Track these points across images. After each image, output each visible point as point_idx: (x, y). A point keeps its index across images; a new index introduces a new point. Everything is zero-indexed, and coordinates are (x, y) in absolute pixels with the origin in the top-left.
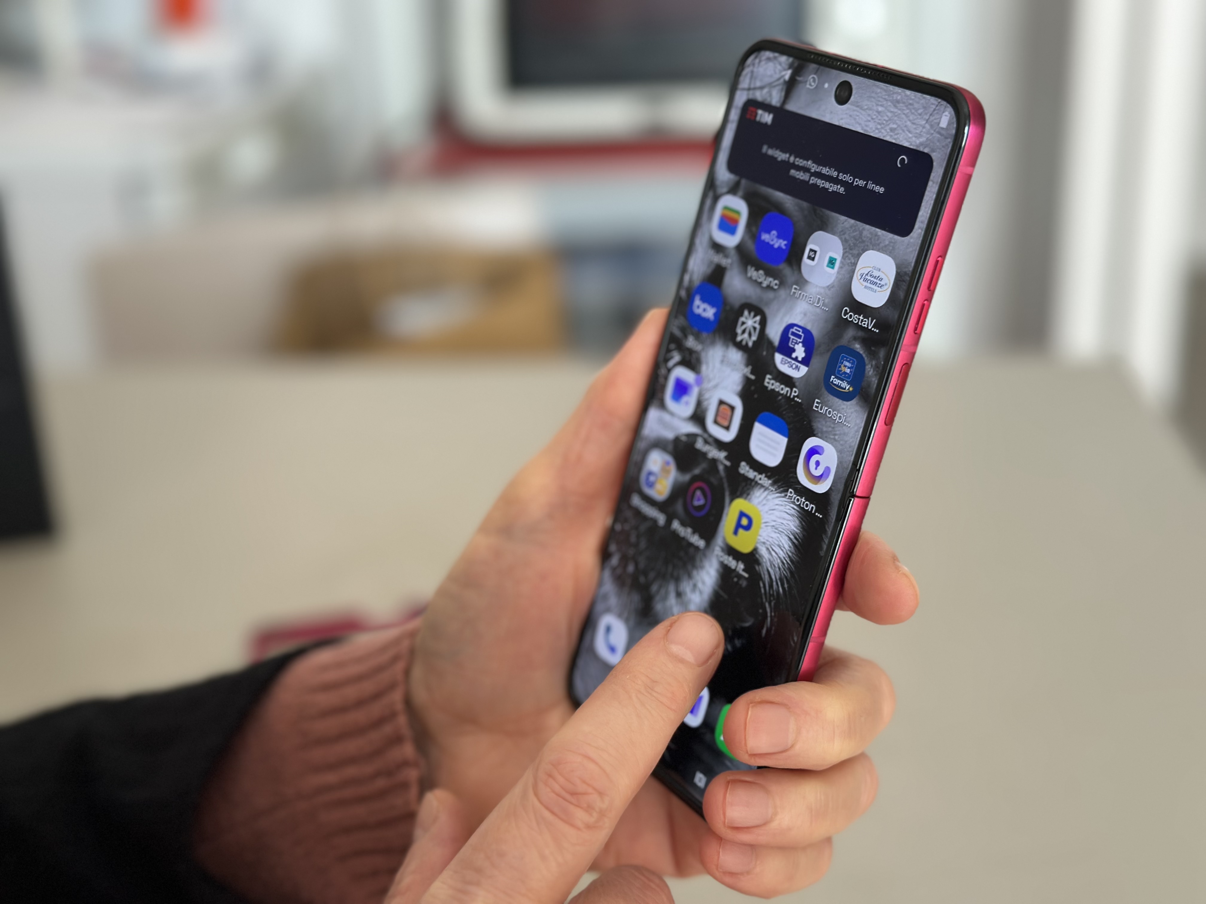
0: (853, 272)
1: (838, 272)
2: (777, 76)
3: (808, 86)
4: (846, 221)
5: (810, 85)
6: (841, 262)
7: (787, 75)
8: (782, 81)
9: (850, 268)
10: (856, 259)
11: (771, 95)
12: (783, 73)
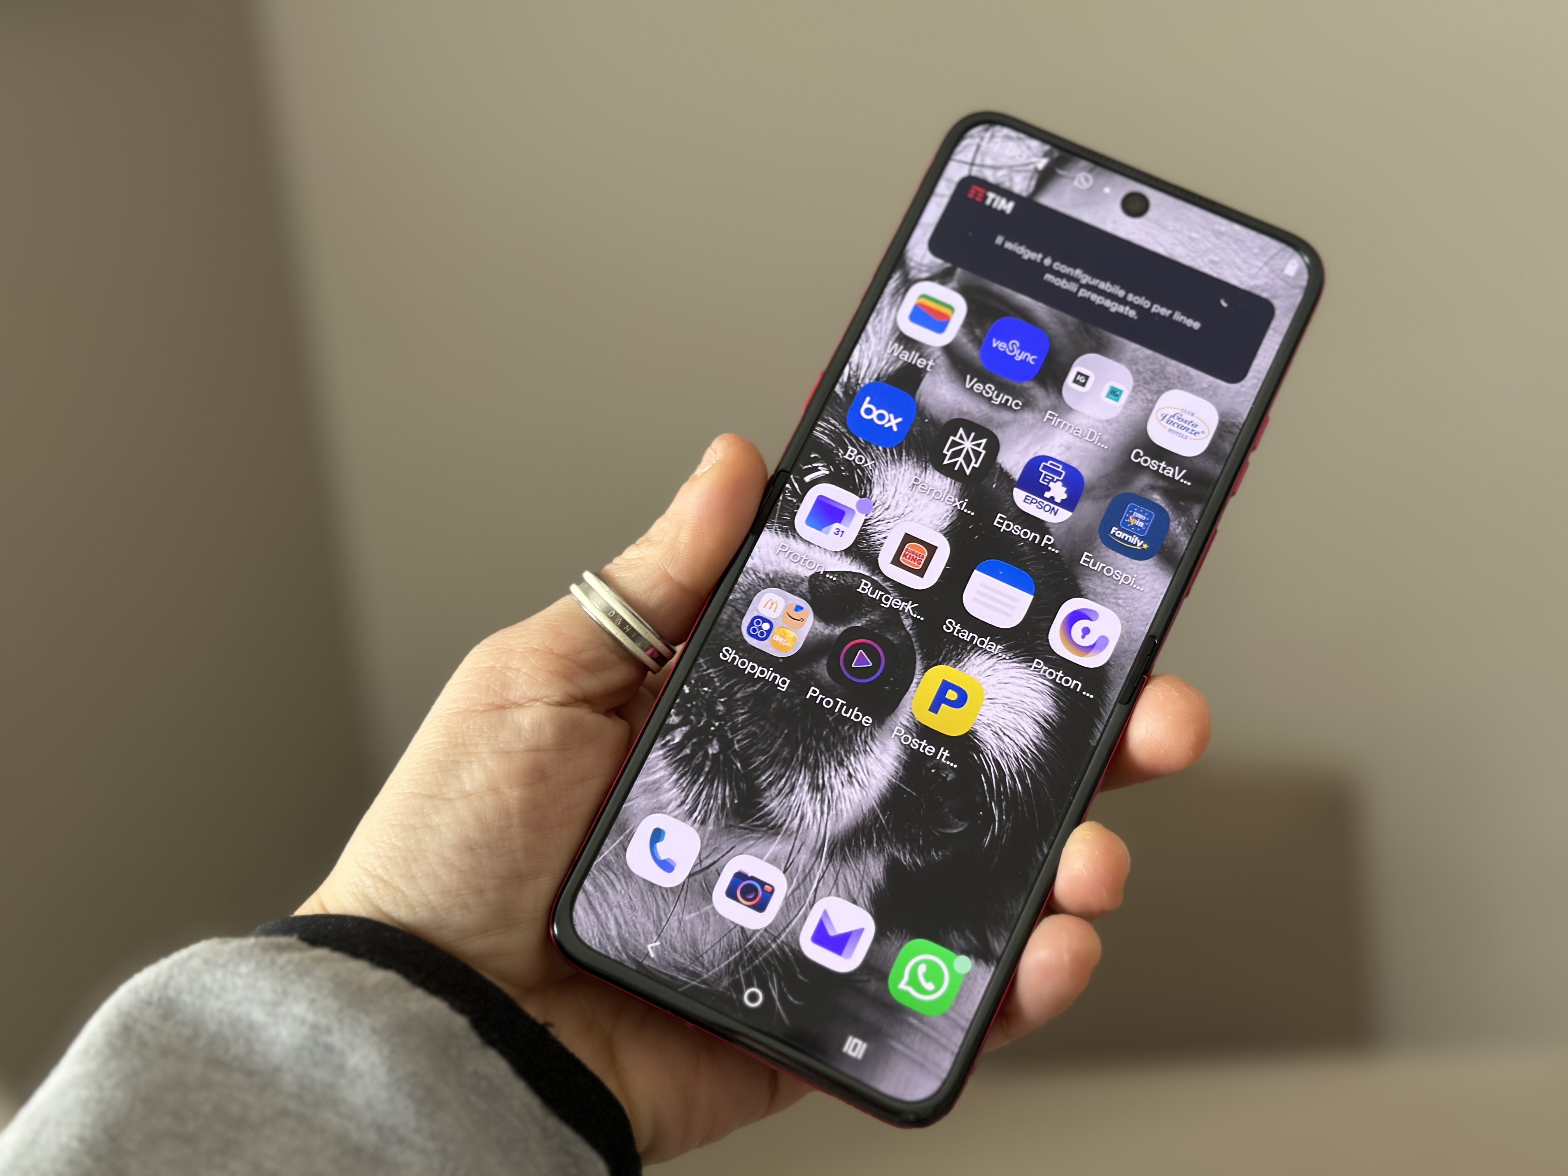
0: (1151, 410)
1: (1125, 407)
2: (1023, 160)
3: (1076, 183)
4: (1138, 349)
5: (1080, 183)
6: (1130, 396)
7: (1042, 163)
8: (1031, 167)
9: (1145, 405)
10: (1155, 397)
11: (1011, 180)
12: (1034, 159)
